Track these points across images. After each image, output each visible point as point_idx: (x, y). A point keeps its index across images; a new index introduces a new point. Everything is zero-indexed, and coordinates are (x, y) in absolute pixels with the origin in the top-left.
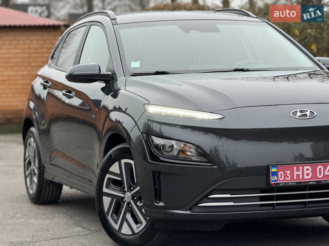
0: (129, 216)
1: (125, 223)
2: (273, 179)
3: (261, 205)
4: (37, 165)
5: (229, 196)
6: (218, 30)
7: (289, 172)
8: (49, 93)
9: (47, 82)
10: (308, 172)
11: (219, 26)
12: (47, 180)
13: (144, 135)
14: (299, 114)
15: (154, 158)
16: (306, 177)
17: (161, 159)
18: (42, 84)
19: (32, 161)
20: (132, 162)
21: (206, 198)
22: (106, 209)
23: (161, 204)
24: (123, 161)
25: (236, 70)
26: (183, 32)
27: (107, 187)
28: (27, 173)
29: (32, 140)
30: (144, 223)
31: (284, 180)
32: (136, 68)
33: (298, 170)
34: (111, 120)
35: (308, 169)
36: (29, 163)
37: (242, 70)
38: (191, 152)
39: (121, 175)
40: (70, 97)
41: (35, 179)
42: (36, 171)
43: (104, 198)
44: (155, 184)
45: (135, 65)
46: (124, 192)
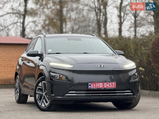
0: (44, 101)
1: (43, 103)
2: (89, 87)
3: (86, 96)
4: (19, 89)
5: (75, 92)
6: (80, 40)
7: (95, 85)
8: (23, 63)
9: (23, 59)
10: (101, 85)
11: (81, 39)
12: (22, 94)
13: (49, 72)
14: (99, 66)
15: (51, 79)
16: (100, 87)
17: (54, 80)
18: (21, 59)
19: (17, 88)
20: (45, 82)
21: (67, 93)
22: (37, 99)
23: (53, 95)
24: (43, 82)
25: (84, 53)
26: (68, 41)
27: (37, 91)
28: (16, 93)
29: (18, 80)
30: (49, 102)
31: (93, 87)
32: (50, 52)
33: (98, 84)
34: (40, 69)
35: (101, 84)
36: (17, 89)
37: (86, 53)
38: (64, 78)
39: (42, 87)
40: (29, 63)
41: (18, 94)
42: (19, 91)
43: (37, 94)
44: (51, 88)
45: (50, 51)
46: (43, 92)
